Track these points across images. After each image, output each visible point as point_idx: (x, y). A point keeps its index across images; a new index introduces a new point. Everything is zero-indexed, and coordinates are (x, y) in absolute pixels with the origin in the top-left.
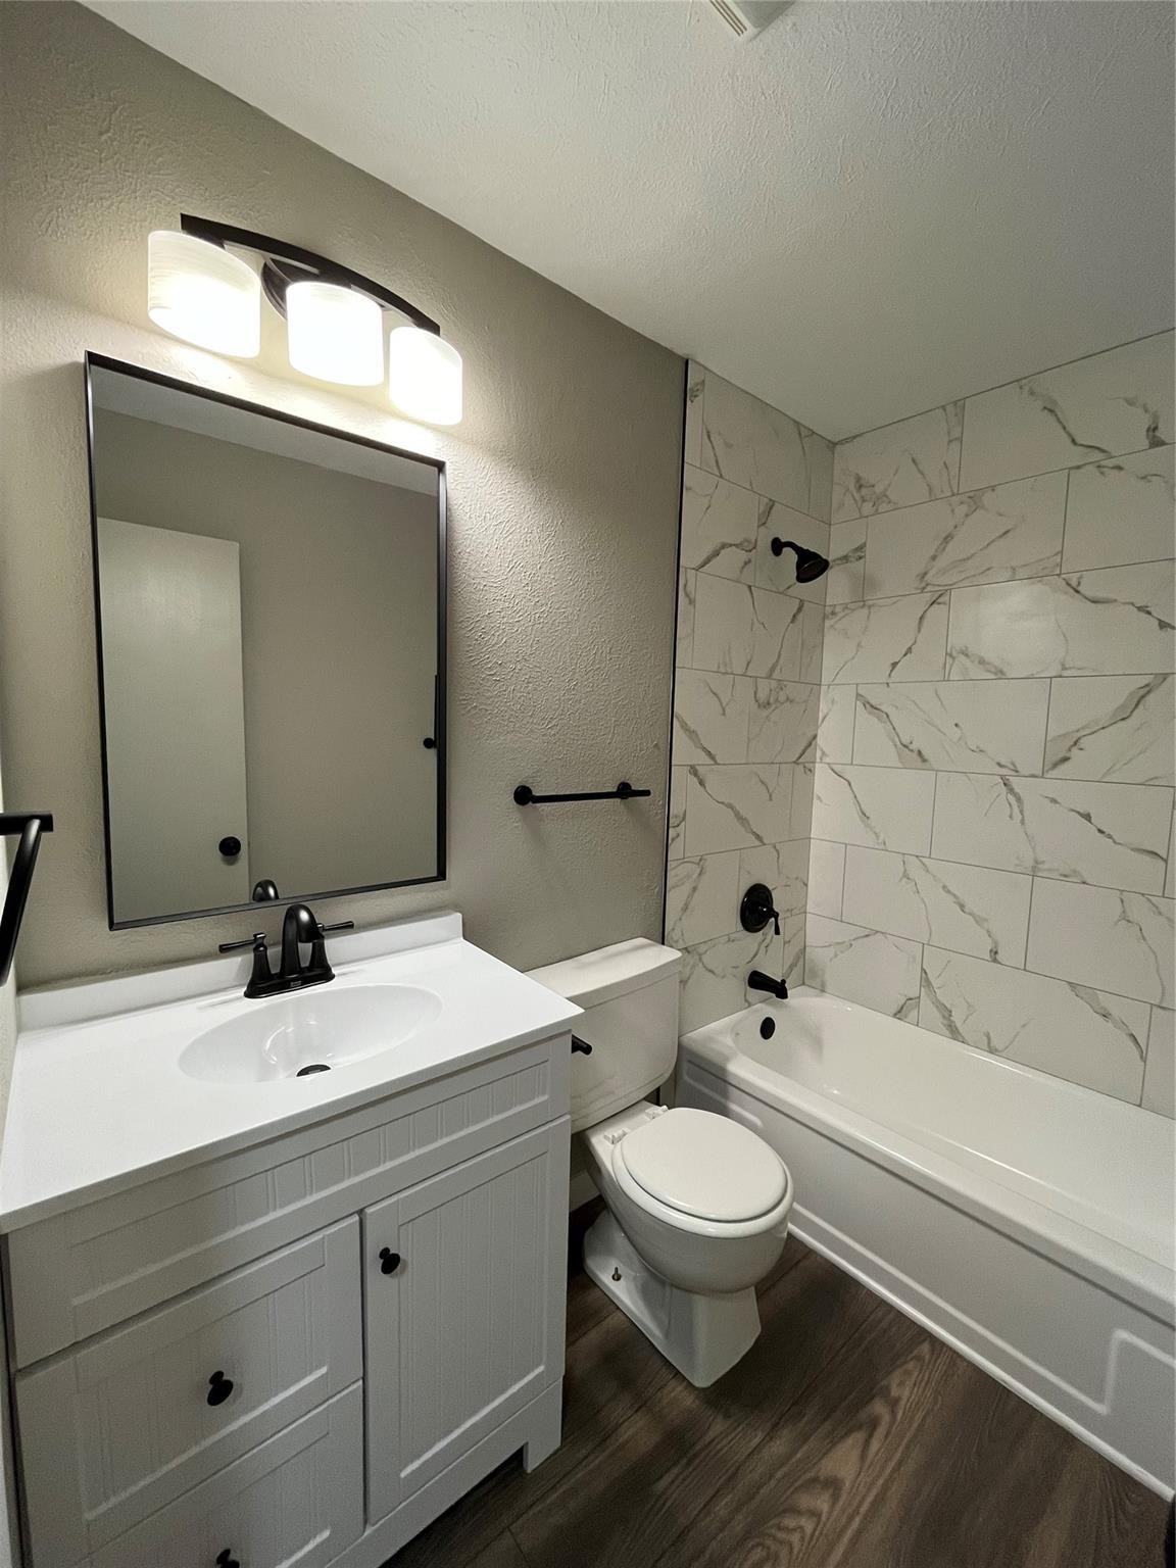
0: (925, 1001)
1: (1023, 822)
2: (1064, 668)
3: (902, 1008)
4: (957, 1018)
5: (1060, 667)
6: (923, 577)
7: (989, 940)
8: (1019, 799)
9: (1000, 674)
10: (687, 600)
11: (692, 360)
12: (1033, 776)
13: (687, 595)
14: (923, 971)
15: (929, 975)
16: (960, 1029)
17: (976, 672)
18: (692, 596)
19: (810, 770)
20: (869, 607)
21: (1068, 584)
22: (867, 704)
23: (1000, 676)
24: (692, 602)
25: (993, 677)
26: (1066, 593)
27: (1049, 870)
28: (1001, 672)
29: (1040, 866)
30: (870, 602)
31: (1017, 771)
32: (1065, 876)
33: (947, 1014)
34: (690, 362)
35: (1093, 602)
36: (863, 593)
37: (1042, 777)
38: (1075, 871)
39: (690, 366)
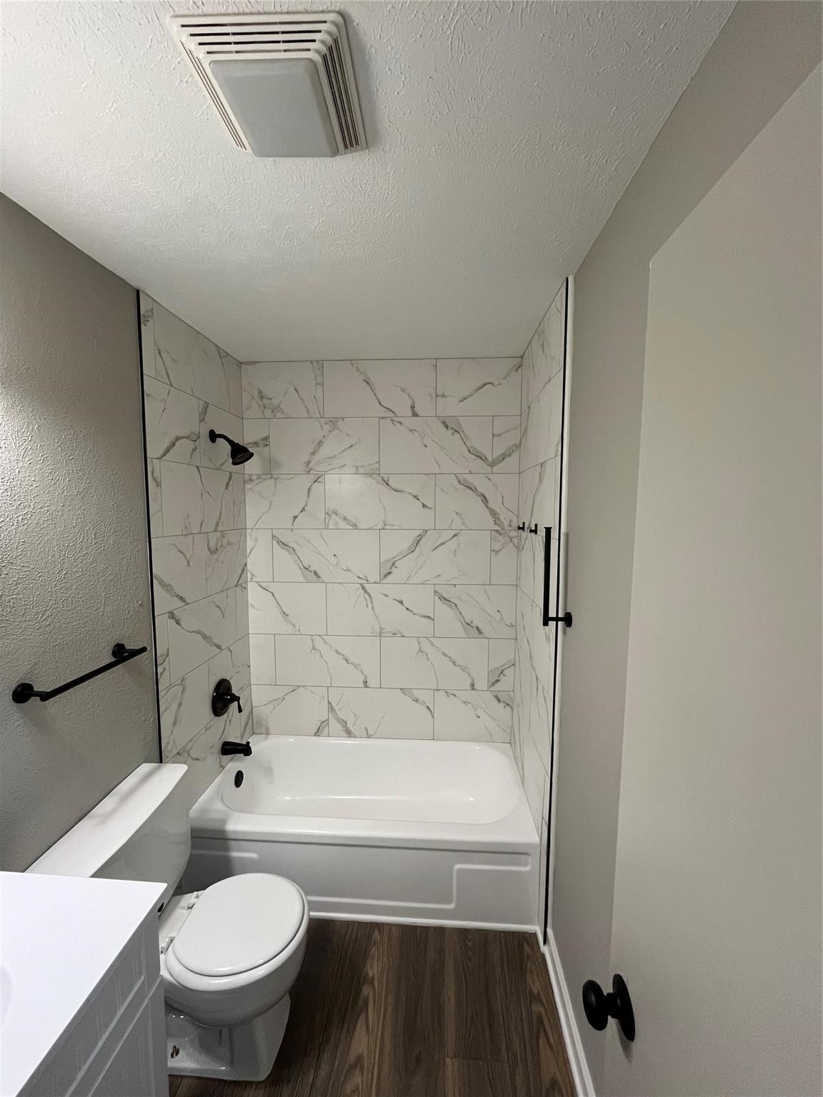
0: (332, 721)
1: (373, 608)
2: (385, 525)
3: (319, 729)
4: (350, 725)
5: (383, 524)
6: (308, 465)
7: (362, 676)
8: (370, 596)
9: (355, 526)
10: (155, 483)
11: (142, 291)
12: (375, 583)
13: (155, 480)
14: (329, 703)
15: (333, 704)
16: (352, 730)
17: (342, 524)
18: (158, 480)
19: (245, 588)
20: (276, 479)
21: (384, 480)
22: (280, 543)
23: (355, 527)
24: (158, 484)
25: (351, 528)
26: (382, 484)
27: (387, 632)
28: (356, 525)
29: (383, 631)
30: (276, 476)
31: (367, 580)
32: (395, 634)
33: (344, 723)
34: (141, 293)
35: (395, 490)
36: (271, 470)
37: (380, 583)
38: (398, 631)
39: (141, 297)
